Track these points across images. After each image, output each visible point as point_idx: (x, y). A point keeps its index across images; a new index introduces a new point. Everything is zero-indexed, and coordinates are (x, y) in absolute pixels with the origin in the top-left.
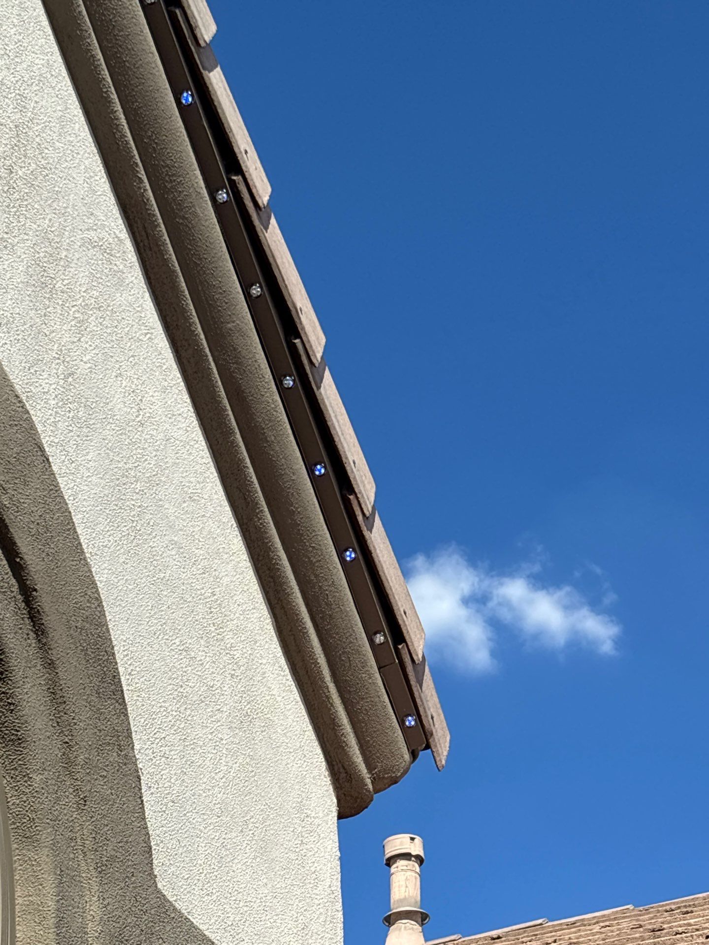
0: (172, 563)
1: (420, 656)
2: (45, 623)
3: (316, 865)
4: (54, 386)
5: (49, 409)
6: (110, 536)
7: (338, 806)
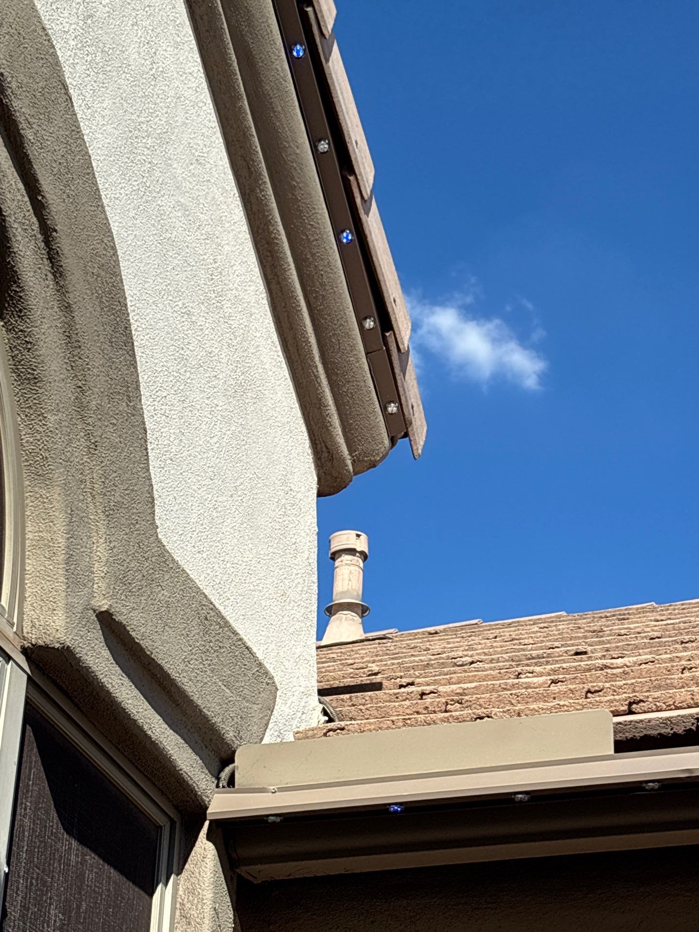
0: (178, 224)
1: (406, 346)
2: (64, 265)
3: (296, 537)
4: (73, 26)
5: (69, 50)
6: (121, 188)
7: (318, 484)
